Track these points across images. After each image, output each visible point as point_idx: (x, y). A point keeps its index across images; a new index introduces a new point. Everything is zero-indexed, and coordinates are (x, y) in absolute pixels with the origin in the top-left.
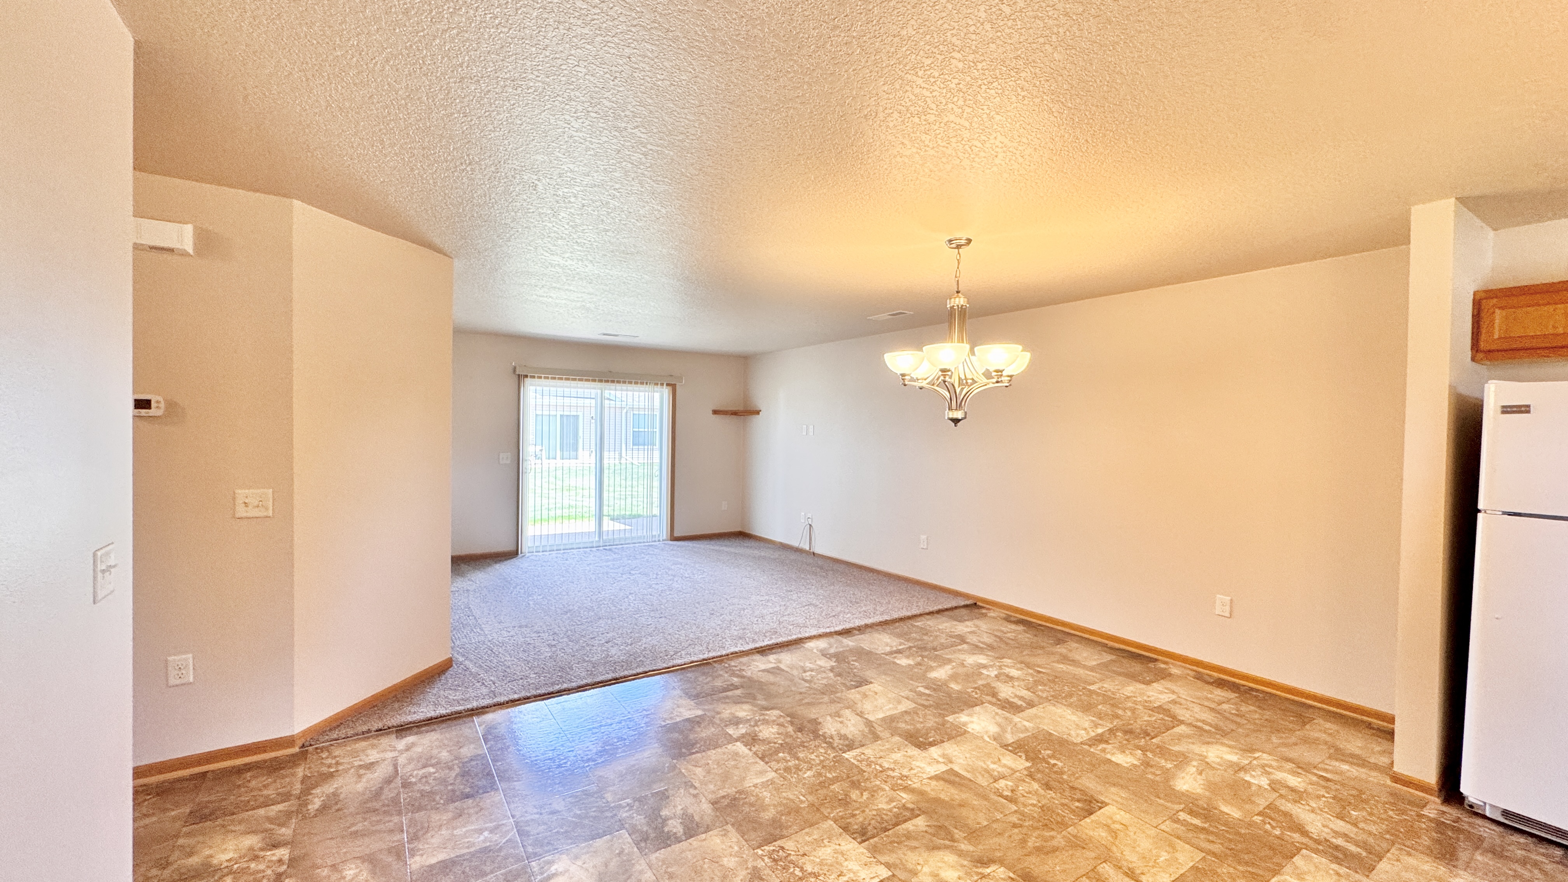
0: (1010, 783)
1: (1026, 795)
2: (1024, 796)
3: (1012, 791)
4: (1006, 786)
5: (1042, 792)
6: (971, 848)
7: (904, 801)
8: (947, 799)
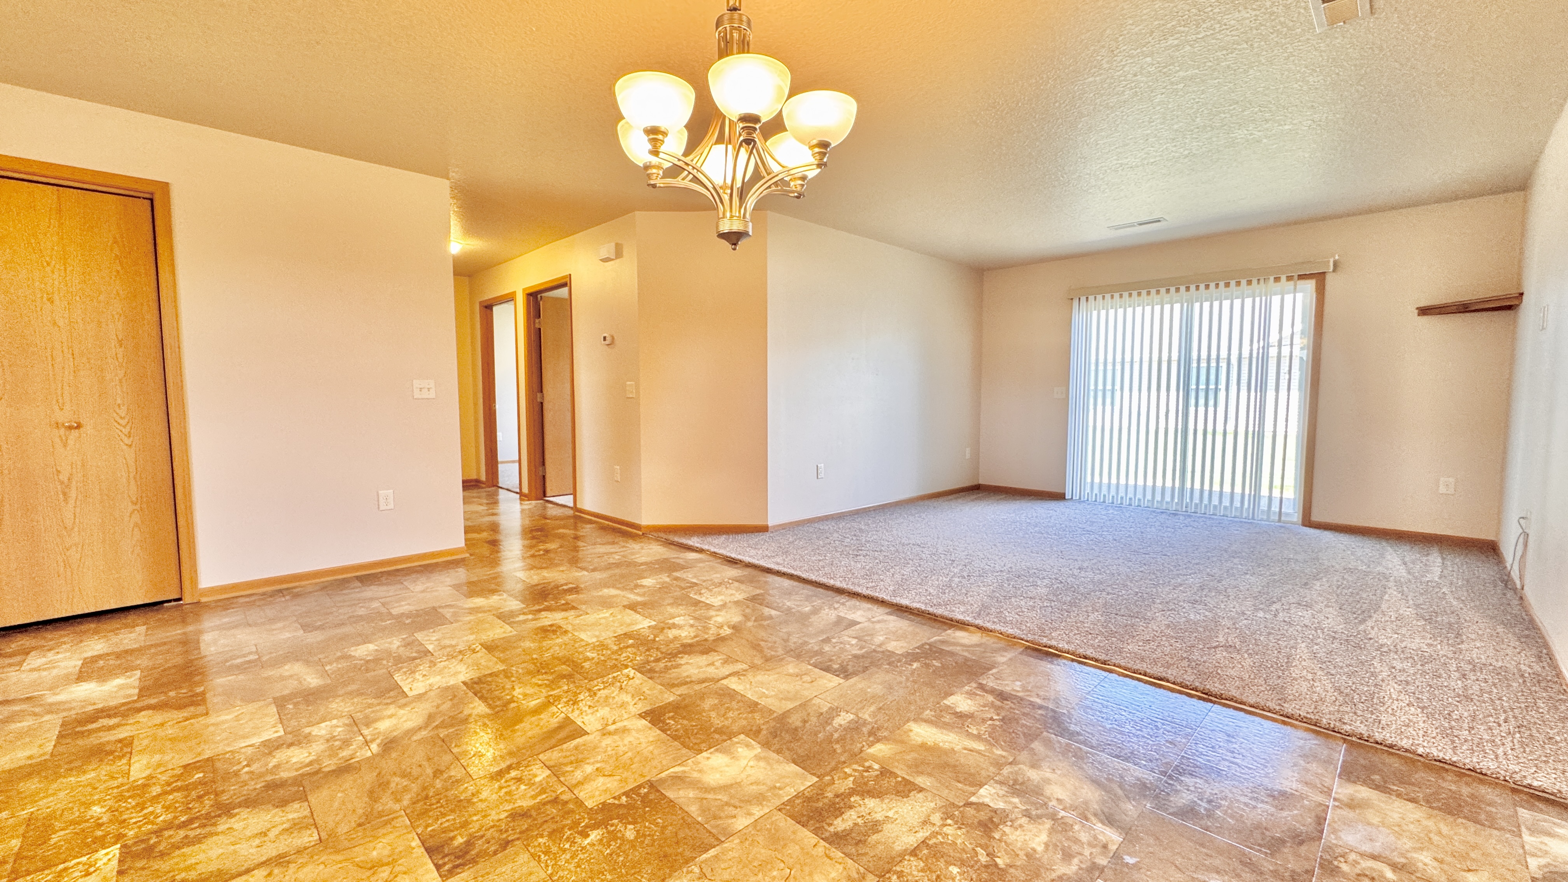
0: (537, 779)
1: (504, 790)
2: (501, 788)
3: (519, 780)
4: (535, 776)
5: (508, 807)
6: (415, 738)
7: (523, 702)
8: (517, 727)
